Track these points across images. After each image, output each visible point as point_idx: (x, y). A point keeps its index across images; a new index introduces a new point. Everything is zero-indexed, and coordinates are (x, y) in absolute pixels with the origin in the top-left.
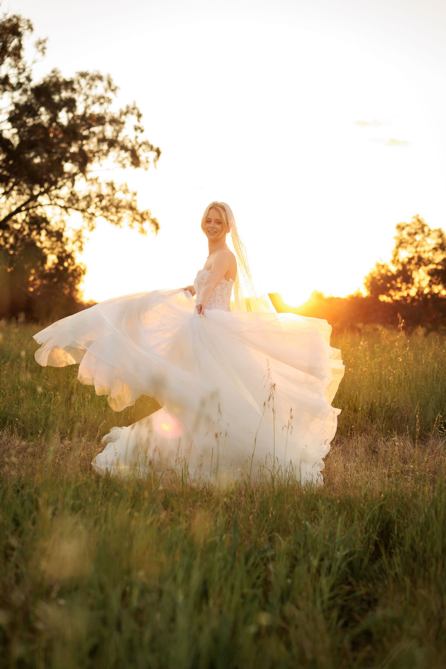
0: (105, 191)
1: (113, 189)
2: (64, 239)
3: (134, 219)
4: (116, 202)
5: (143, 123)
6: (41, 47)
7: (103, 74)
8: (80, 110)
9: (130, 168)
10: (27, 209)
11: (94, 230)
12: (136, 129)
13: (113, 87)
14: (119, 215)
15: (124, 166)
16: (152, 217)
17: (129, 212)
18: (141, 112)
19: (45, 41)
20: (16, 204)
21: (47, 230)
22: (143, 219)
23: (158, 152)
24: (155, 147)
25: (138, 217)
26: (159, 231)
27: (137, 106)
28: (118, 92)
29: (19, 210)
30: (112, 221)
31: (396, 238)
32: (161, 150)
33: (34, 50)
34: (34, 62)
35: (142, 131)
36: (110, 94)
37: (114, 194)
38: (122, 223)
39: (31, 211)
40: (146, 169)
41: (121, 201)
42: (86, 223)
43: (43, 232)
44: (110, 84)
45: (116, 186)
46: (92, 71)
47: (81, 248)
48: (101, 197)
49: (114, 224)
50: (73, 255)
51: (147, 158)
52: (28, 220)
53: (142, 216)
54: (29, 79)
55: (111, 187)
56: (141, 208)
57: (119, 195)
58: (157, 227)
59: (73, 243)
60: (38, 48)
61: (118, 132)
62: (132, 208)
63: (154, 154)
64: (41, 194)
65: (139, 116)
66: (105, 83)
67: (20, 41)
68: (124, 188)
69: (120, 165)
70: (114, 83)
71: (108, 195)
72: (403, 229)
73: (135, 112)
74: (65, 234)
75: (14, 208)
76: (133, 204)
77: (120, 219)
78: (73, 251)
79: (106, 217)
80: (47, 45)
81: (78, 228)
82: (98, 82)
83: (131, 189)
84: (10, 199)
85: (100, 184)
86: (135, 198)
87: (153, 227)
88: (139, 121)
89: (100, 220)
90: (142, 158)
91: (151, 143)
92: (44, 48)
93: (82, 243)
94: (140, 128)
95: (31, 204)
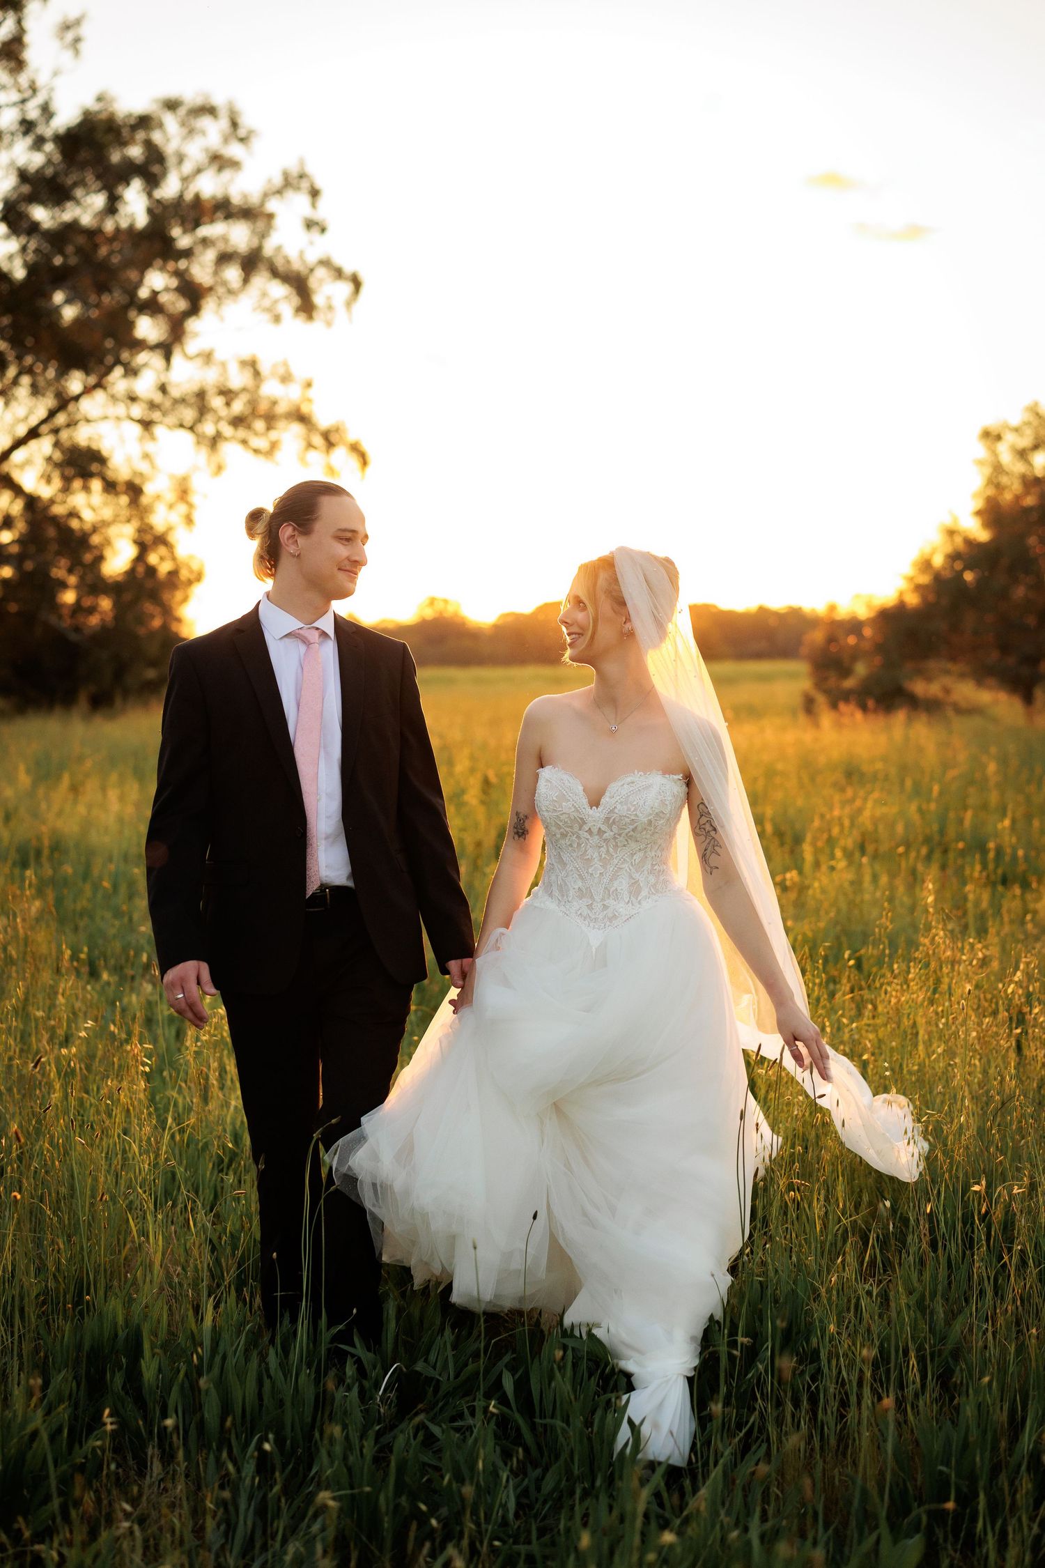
0: (238, 379)
1: (257, 374)
2: (144, 500)
3: (310, 446)
4: (263, 407)
5: (324, 211)
6: (70, 36)
7: (218, 100)
8: (170, 188)
9: (293, 323)
10: (56, 431)
11: (225, 474)
12: (310, 224)
13: (242, 132)
14: (273, 435)
15: (277, 319)
16: (351, 437)
17: (297, 428)
18: (320, 183)
19: (78, 22)
20: (26, 418)
21: (104, 479)
22: (330, 445)
23: (357, 283)
24: (348, 269)
25: (318, 440)
26: (369, 469)
27: (310, 169)
28: (256, 143)
29: (33, 434)
30: (256, 451)
31: (980, 463)
32: (364, 277)
33: (55, 44)
34: (56, 74)
35: (323, 230)
36: (234, 150)
37: (258, 387)
38: (279, 455)
39: (64, 435)
40: (329, 324)
41: (274, 403)
42: (202, 456)
43: (96, 485)
44: (234, 124)
45: (264, 368)
46: (190, 95)
47: (189, 520)
48: (228, 394)
49: (261, 459)
50: (172, 538)
51: (329, 298)
52: (58, 456)
53: (326, 436)
54: (47, 112)
55: (252, 370)
56: (324, 420)
57: (271, 389)
58: (363, 459)
59: (171, 506)
60: (62, 39)
61: (263, 236)
62: (302, 418)
63: (346, 288)
64: (87, 390)
65: (315, 193)
66: (223, 123)
67: (19, 22)
68: (281, 371)
69: (266, 317)
70: (246, 121)
71: (244, 390)
72: (999, 438)
73: (305, 184)
74: (149, 489)
75: (22, 431)
76: (305, 409)
77: (274, 446)
78: (170, 529)
79: (244, 442)
80: (85, 30)
81: (180, 471)
82: (205, 122)
83: (299, 372)
84: (14, 404)
85: (223, 365)
86: (311, 393)
87: (354, 461)
88: (314, 205)
89: (231, 451)
90: (318, 299)
91: (338, 261)
92: (77, 40)
93: (190, 506)
94: (317, 224)
95: (61, 419)
